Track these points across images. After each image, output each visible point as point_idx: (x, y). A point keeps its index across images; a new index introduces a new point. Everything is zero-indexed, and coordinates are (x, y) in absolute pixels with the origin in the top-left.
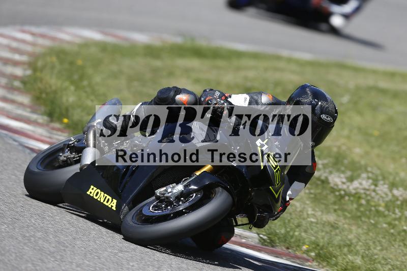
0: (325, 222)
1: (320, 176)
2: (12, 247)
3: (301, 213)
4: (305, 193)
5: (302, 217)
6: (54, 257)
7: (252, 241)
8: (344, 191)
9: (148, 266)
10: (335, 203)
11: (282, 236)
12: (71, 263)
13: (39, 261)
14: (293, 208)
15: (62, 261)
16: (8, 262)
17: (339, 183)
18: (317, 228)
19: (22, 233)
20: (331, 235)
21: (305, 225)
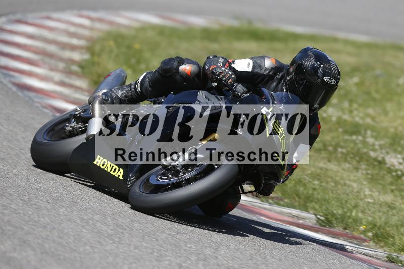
0: (382, 202)
1: (378, 156)
2: (70, 230)
3: (358, 194)
4: (363, 174)
5: (359, 197)
6: (112, 240)
7: (309, 222)
8: (401, 171)
9: (206, 247)
10: (392, 184)
11: (339, 217)
12: (129, 245)
13: (98, 243)
14: (350, 189)
15: (120, 244)
16: (67, 245)
17: (396, 164)
18: (374, 208)
19: (80, 216)
20: (388, 215)
21: (362, 206)
